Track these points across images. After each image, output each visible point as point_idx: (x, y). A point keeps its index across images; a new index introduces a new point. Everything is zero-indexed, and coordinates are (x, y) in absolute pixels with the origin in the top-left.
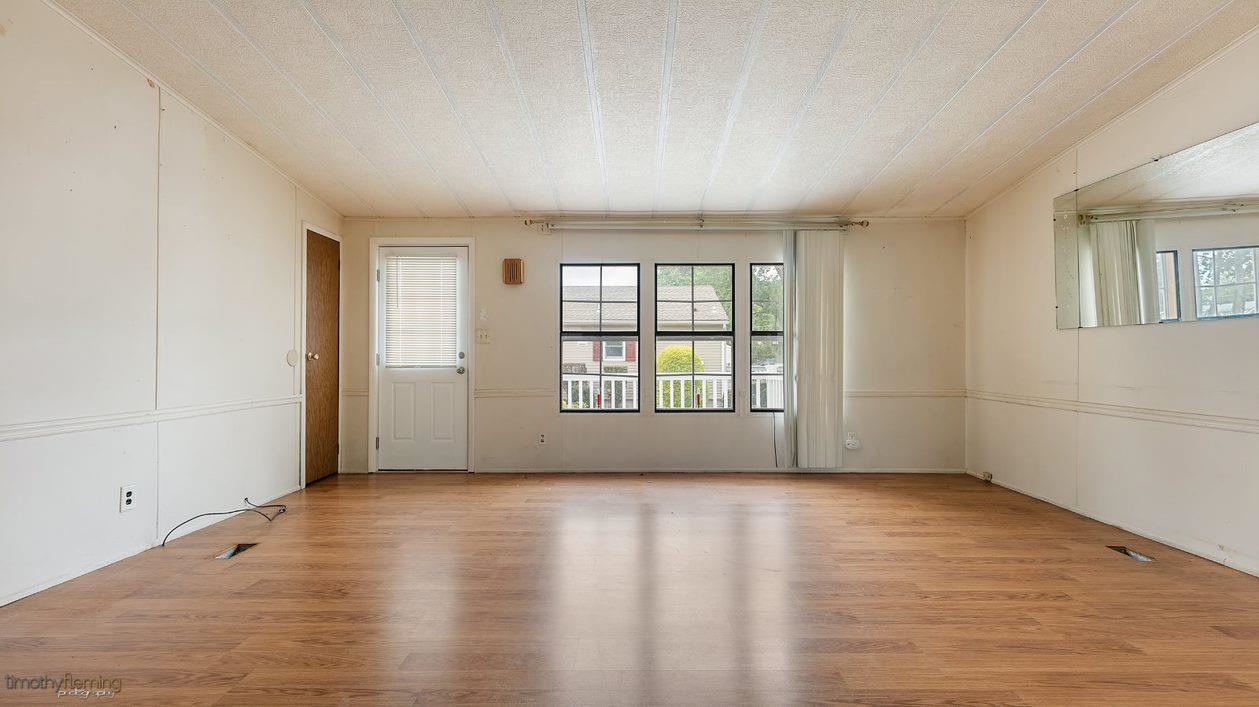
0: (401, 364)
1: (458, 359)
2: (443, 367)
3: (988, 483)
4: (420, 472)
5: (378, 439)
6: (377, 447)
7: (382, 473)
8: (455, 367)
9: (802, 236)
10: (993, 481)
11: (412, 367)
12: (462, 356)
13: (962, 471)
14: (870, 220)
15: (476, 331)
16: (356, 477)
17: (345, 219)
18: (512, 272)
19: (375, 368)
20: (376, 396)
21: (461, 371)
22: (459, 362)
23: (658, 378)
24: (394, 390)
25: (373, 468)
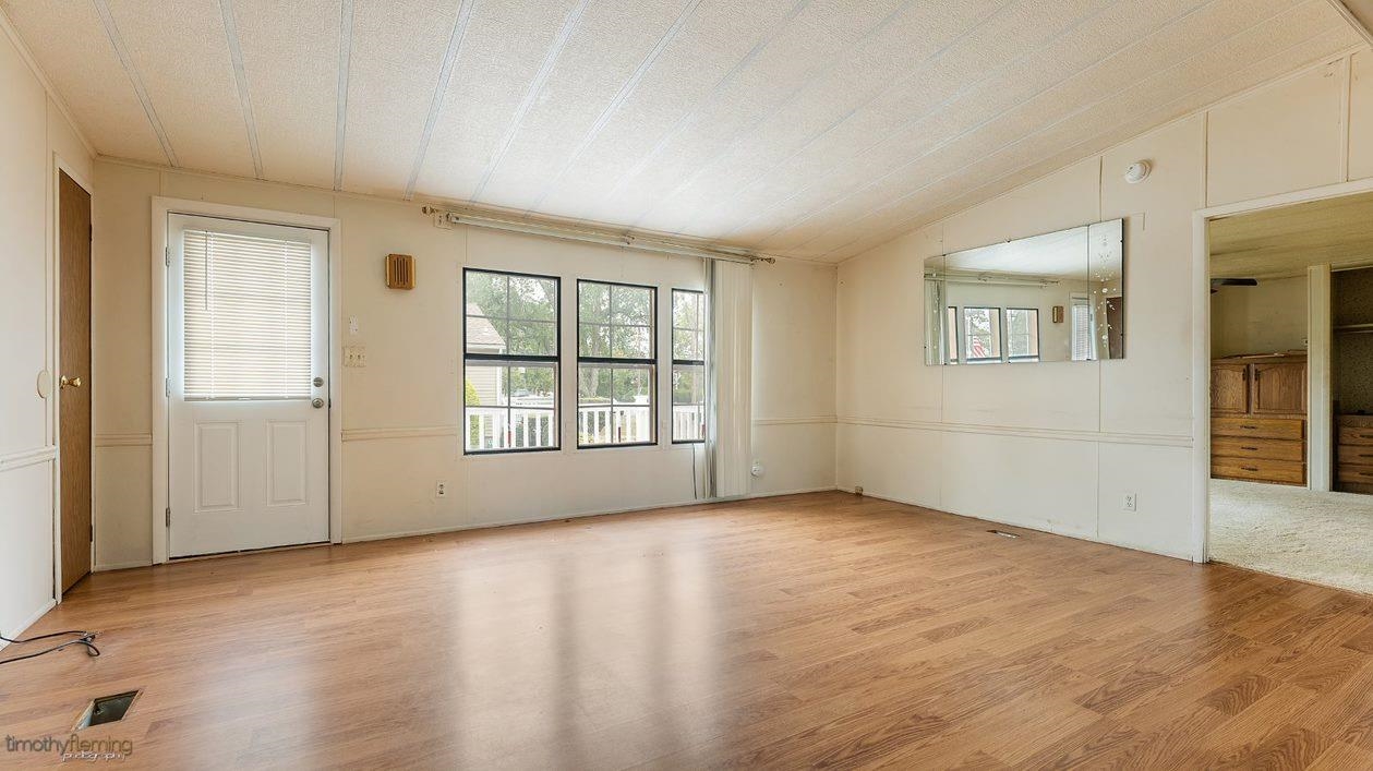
0: (213, 395)
1: (313, 387)
2: (290, 398)
3: (859, 495)
4: (248, 553)
5: (168, 512)
6: (168, 524)
7: (175, 561)
8: (309, 398)
9: (719, 266)
10: (864, 493)
11: (237, 399)
12: (318, 383)
13: (832, 488)
14: (776, 258)
15: (343, 349)
16: (126, 574)
17: (99, 158)
18: (400, 273)
19: (162, 401)
20: (165, 443)
21: (317, 405)
22: (314, 392)
23: (580, 410)
24: (201, 435)
25: (161, 557)
